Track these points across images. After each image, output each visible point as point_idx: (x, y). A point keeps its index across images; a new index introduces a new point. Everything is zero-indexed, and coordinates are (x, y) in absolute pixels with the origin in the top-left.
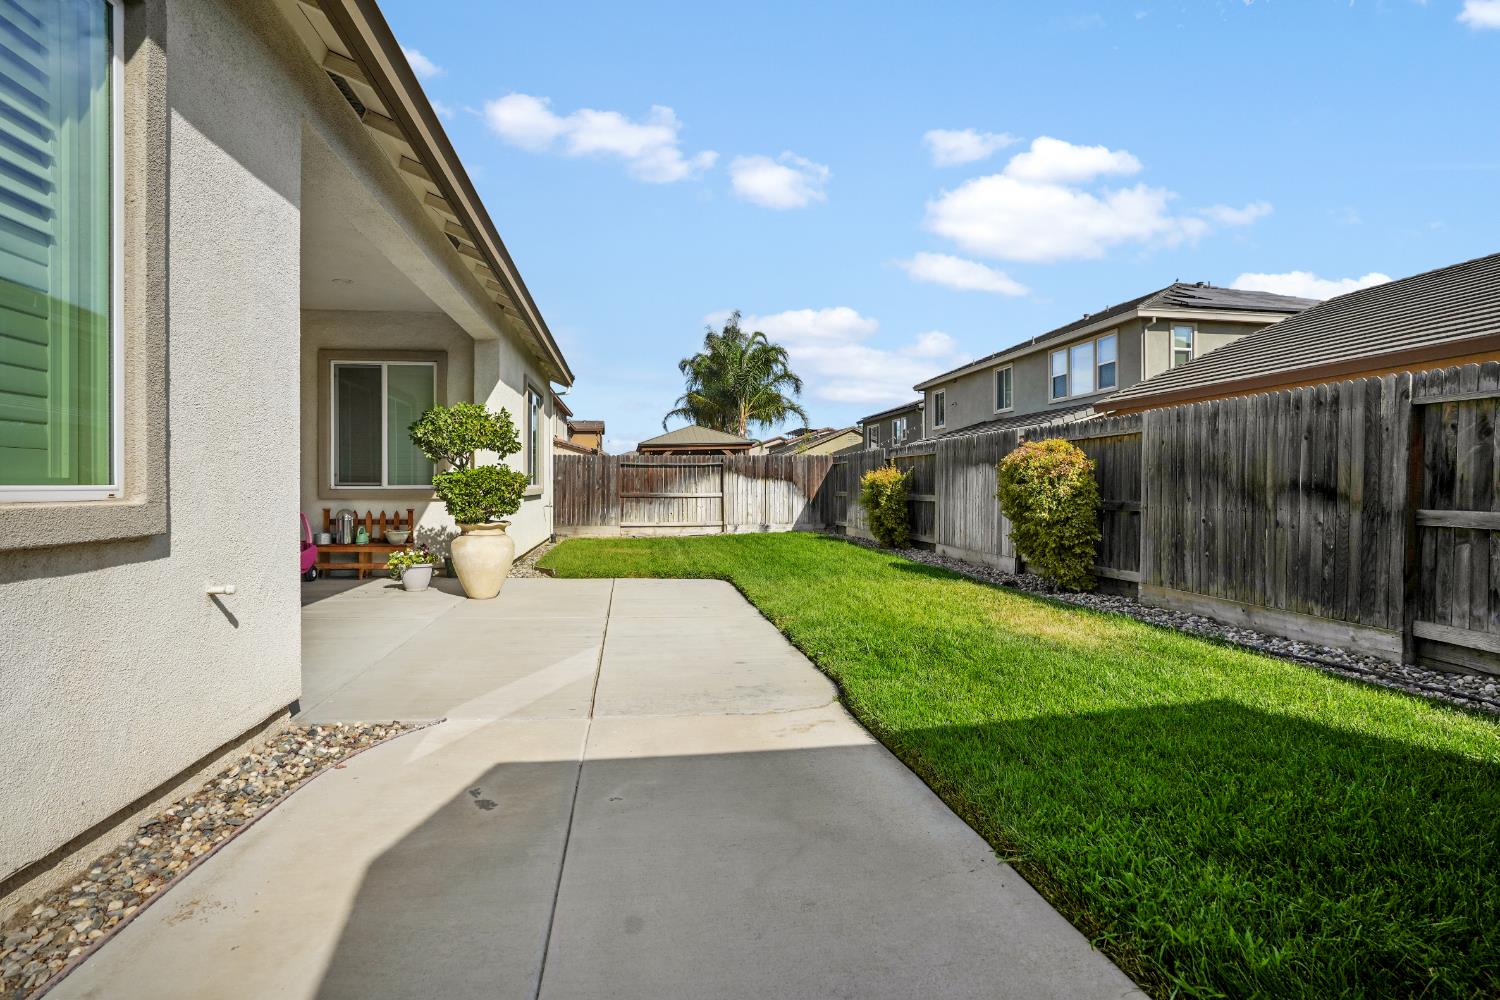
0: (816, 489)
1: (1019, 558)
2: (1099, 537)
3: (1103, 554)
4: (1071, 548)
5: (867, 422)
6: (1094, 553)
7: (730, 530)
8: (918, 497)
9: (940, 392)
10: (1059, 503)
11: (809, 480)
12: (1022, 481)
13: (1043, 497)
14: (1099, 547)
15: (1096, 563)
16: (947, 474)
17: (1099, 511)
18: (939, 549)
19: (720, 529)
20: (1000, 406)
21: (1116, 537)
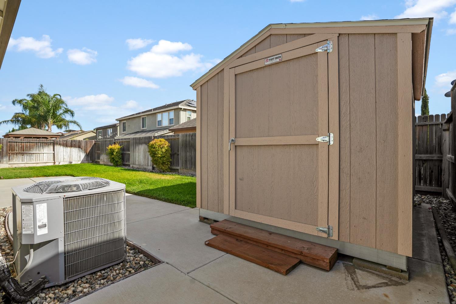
0: (89, 150)
1: (153, 166)
2: (171, 160)
3: (172, 163)
4: (165, 162)
5: (97, 129)
6: (170, 164)
7: (57, 164)
8: (125, 152)
9: (124, 122)
10: (163, 153)
11: (86, 148)
12: (154, 148)
13: (159, 151)
14: (171, 162)
15: (170, 166)
16: (133, 146)
17: (171, 154)
18: (131, 166)
19: (53, 164)
20: (143, 127)
21: (174, 160)
